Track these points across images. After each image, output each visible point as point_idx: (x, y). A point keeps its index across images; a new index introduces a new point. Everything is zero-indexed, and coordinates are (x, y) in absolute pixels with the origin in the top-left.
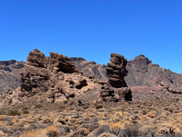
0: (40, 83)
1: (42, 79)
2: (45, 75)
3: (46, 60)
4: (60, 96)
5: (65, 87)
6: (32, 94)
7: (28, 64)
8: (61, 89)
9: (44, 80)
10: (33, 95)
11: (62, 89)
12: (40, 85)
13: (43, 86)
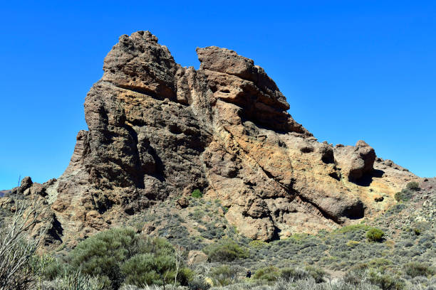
0: (171, 157)
1: (181, 142)
2: (192, 128)
3: (183, 73)
4: (288, 212)
5: (308, 174)
6: (144, 200)
7: (111, 82)
8: (287, 181)
9: (187, 147)
10: (146, 206)
11: (293, 181)
12: (173, 164)
13: (182, 170)
